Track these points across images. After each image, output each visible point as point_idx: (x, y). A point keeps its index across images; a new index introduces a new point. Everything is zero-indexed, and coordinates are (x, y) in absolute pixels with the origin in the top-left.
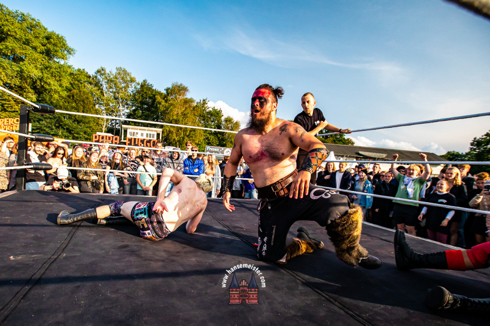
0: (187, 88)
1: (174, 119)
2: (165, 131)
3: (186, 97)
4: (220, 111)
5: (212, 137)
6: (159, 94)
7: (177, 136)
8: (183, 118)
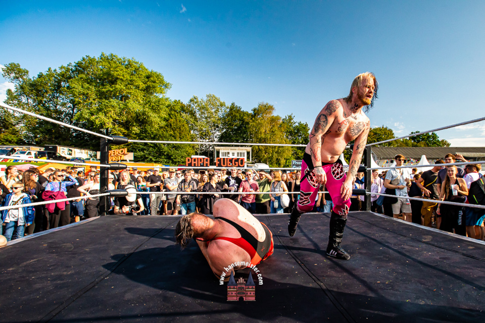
0: (272, 106)
1: (262, 139)
2: (255, 149)
3: (272, 115)
4: (306, 125)
5: (301, 151)
6: (247, 114)
8: (271, 135)
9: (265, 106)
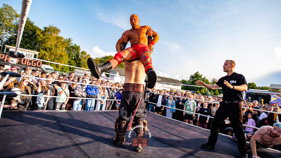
0: (59, 30)
1: (48, 47)
2: (41, 54)
3: (58, 35)
4: (79, 47)
5: (72, 61)
6: (39, 29)
7: (49, 58)
8: (55, 48)
9: (55, 28)
